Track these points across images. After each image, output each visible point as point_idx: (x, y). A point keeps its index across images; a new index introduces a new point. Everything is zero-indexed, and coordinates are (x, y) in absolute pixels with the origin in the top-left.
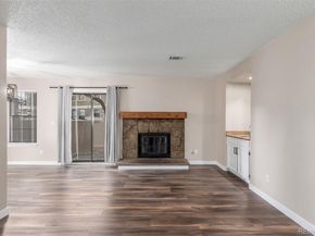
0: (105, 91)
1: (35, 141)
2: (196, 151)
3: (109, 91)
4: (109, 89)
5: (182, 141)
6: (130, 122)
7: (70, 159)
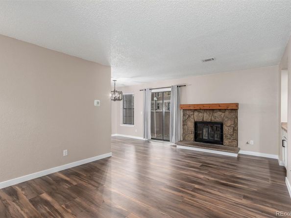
0: (170, 89)
1: (133, 124)
2: (252, 142)
3: (172, 89)
4: (172, 87)
5: (235, 130)
6: (188, 112)
7: (150, 137)
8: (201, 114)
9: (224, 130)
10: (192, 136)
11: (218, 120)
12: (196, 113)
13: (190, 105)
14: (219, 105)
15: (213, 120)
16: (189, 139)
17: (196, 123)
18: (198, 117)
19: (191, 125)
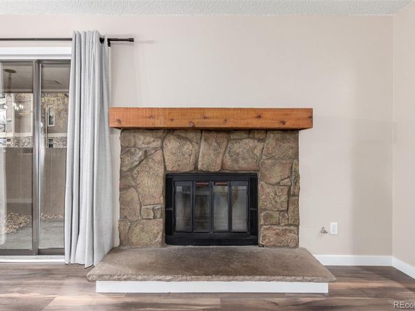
2: (333, 227)
4: (76, 40)
5: (292, 195)
6: (143, 141)
8: (188, 147)
9: (262, 197)
10: (158, 226)
11: (244, 165)
12: (172, 144)
13: (152, 112)
14: (259, 113)
15: (230, 165)
16: (145, 238)
17: (170, 180)
18: (178, 156)
19: (152, 187)
